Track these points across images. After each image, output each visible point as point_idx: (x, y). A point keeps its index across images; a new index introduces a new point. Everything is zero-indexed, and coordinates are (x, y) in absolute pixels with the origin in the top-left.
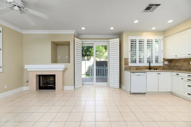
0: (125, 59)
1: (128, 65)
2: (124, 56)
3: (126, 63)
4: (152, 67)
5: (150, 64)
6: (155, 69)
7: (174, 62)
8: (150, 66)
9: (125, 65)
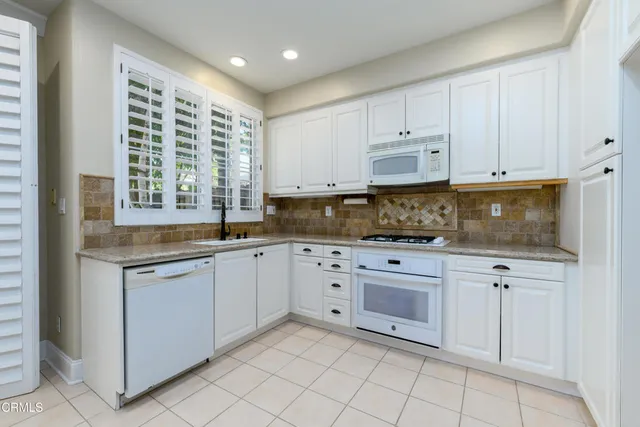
0: (86, 178)
1: (110, 215)
2: (81, 160)
3: (97, 210)
4: (230, 225)
5: (224, 214)
6: (242, 233)
7: (290, 209)
8: (223, 222)
9: (87, 218)
